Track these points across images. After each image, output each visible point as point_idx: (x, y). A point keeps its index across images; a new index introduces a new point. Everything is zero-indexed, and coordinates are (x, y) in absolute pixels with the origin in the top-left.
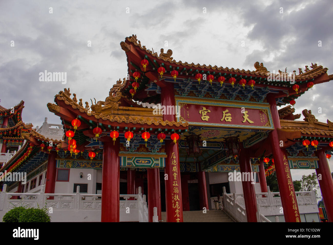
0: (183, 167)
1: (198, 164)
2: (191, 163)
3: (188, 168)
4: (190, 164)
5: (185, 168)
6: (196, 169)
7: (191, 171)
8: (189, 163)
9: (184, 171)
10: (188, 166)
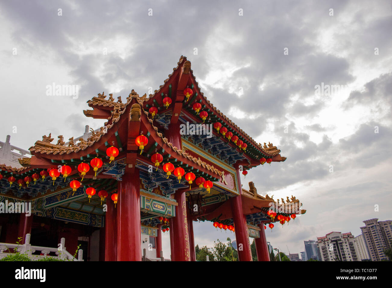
0: (89, 219)
1: (103, 217)
2: (97, 215)
3: (94, 221)
4: (96, 217)
5: (91, 221)
6: (101, 224)
7: (96, 225)
8: (96, 215)
9: (89, 223)
10: (93, 218)
